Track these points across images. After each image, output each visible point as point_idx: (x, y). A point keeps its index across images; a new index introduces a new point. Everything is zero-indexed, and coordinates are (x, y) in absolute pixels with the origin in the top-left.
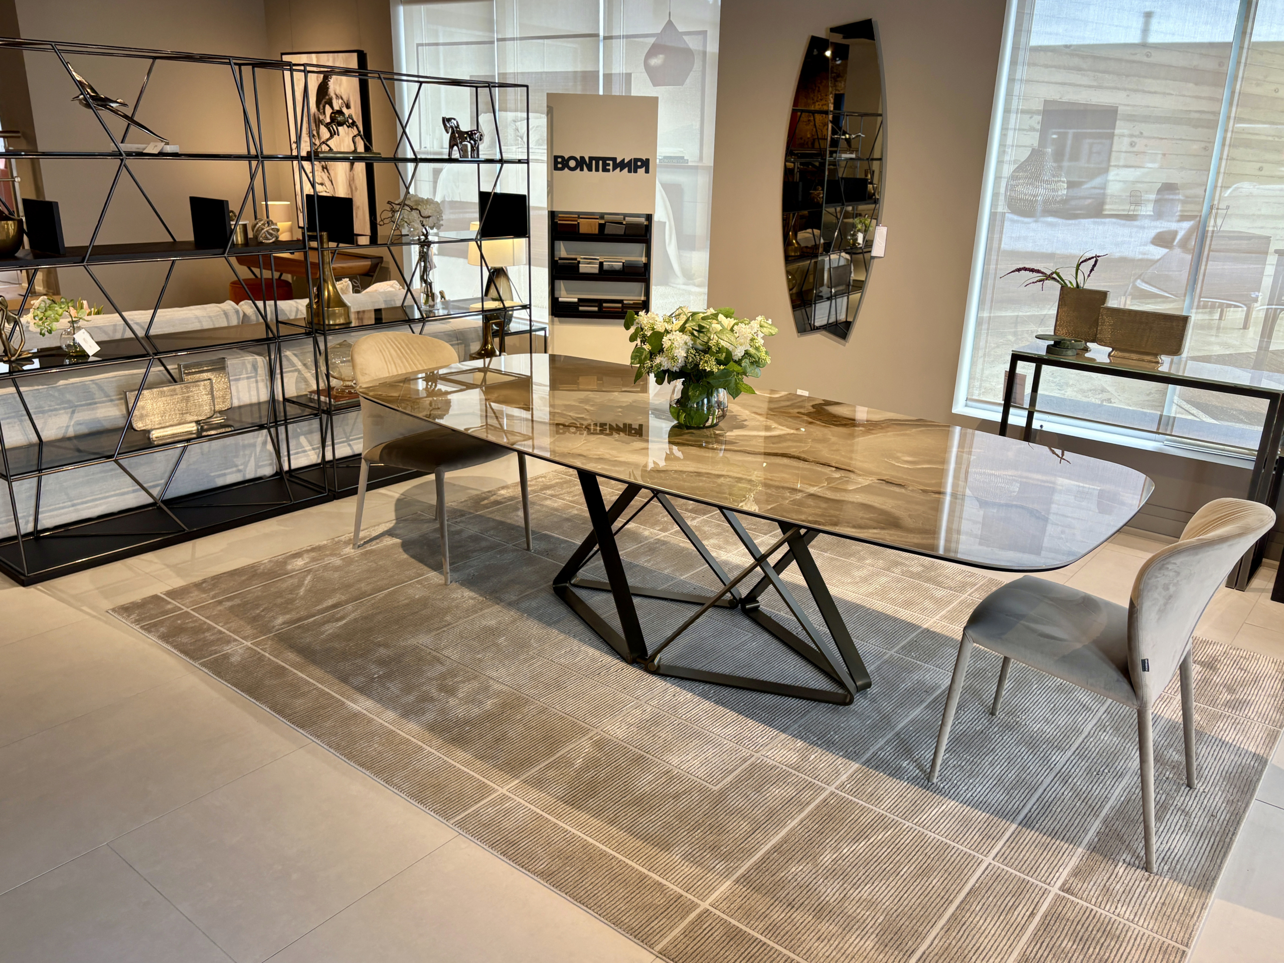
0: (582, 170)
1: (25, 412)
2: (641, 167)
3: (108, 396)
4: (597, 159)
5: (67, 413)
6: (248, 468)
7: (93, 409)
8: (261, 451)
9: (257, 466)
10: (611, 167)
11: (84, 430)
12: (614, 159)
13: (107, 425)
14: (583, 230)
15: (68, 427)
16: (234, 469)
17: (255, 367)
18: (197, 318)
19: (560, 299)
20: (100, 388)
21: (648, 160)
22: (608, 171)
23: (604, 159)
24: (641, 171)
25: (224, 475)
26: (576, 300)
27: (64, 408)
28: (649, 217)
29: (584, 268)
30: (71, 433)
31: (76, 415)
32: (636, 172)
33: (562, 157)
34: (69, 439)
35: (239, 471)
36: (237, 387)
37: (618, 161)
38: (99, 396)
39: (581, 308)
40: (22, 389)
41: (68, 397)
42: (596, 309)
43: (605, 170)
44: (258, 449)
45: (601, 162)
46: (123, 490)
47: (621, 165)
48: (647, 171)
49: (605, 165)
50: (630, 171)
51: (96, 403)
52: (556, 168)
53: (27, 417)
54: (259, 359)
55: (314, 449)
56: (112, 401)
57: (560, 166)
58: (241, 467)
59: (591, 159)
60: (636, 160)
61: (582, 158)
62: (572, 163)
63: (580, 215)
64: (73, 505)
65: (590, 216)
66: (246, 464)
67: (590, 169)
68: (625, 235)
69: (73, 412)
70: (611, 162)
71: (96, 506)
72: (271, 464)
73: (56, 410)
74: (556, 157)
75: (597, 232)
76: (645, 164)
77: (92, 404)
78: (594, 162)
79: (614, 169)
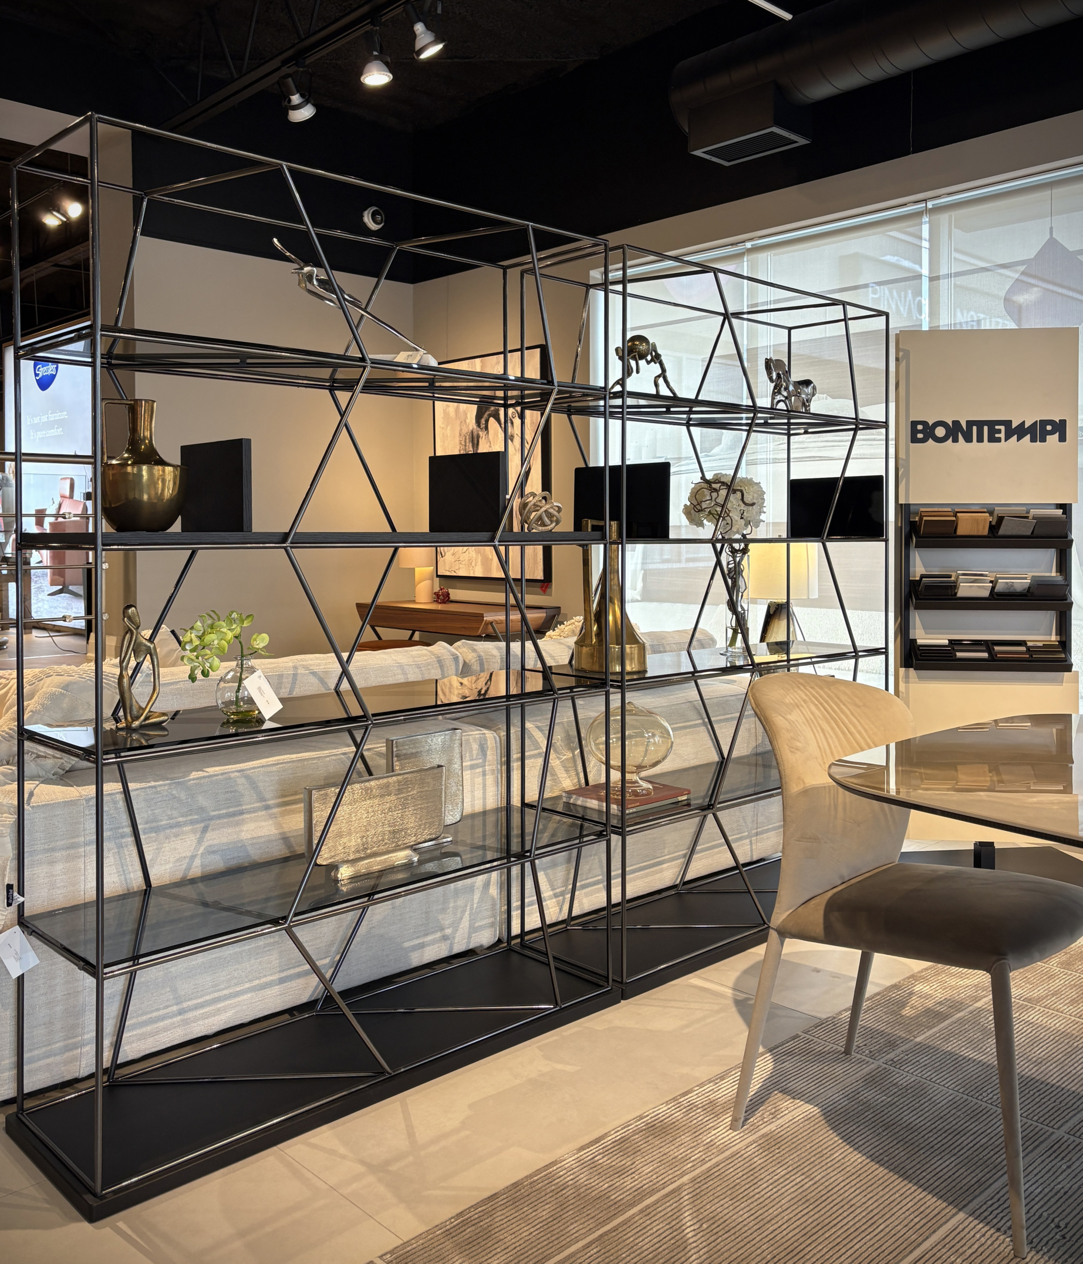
0: (955, 440)
1: (128, 830)
2: (1052, 433)
3: (262, 799)
4: (980, 424)
5: (194, 831)
6: (459, 935)
7: (238, 824)
8: (481, 900)
9: (473, 929)
10: (1002, 435)
11: (217, 863)
12: (1007, 423)
13: (256, 854)
14: (961, 531)
15: (193, 857)
16: (438, 935)
17: (484, 749)
19: (920, 642)
20: (253, 783)
21: (1063, 422)
22: (999, 440)
23: (991, 424)
24: (1053, 439)
25: (422, 946)
26: (946, 642)
27: (192, 822)
28: (1066, 508)
29: (965, 590)
30: (196, 871)
31: (209, 835)
32: (1043, 440)
33: (924, 423)
34: (193, 881)
35: (445, 938)
37: (1015, 424)
38: (249, 801)
39: (959, 655)
40: (131, 786)
41: (202, 801)
42: (985, 655)
43: (993, 439)
44: (477, 896)
45: (986, 428)
46: (264, 980)
47: (1020, 431)
48: (1062, 439)
49: (993, 432)
50: (1033, 440)
51: (242, 813)
52: (914, 440)
53: (131, 840)
55: (556, 896)
56: (267, 807)
57: (920, 436)
58: (448, 931)
59: (970, 423)
60: (1044, 423)
61: (956, 423)
62: (940, 432)
64: (181, 1012)
65: (968, 509)
66: (455, 925)
67: (968, 439)
68: (1032, 535)
69: (205, 830)
70: (1002, 428)
71: (218, 1011)
72: (492, 925)
73: (178, 825)
74: (914, 424)
75: (985, 532)
76: (1060, 428)
77: (236, 815)
78: (975, 428)
79: (1007, 438)
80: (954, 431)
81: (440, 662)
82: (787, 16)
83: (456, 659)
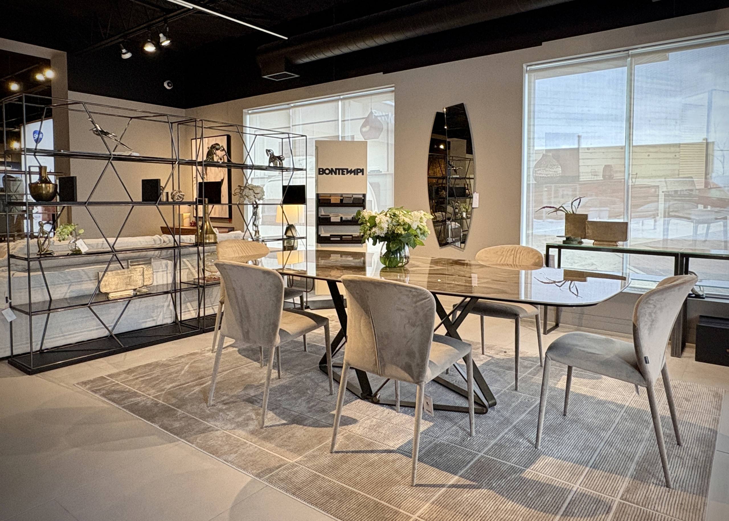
0: (332, 174)
1: (45, 285)
2: (360, 172)
3: (89, 278)
4: (339, 169)
5: (67, 286)
6: (159, 319)
7: (81, 284)
8: (167, 310)
9: (164, 318)
10: (345, 173)
11: (74, 295)
12: (347, 169)
13: (87, 293)
14: (332, 202)
15: (66, 293)
16: (151, 319)
17: (167, 266)
18: (140, 242)
19: (321, 235)
20: (86, 273)
21: (363, 169)
22: (344, 174)
23: (342, 169)
24: (360, 174)
25: (146, 322)
26: (329, 235)
27: (66, 283)
28: (364, 195)
29: (333, 219)
30: (67, 296)
31: (71, 287)
32: (357, 174)
33: (322, 169)
34: (66, 299)
35: (154, 320)
36: (157, 276)
37: (349, 170)
38: (85, 277)
39: (332, 239)
40: (45, 273)
41: (69, 277)
42: (339, 239)
43: (343, 174)
44: (165, 309)
45: (341, 171)
46: (91, 329)
47: (351, 172)
48: (363, 174)
49: (343, 172)
50: (355, 174)
51: (82, 281)
52: (319, 174)
53: (45, 287)
54: (169, 262)
55: (194, 310)
56: (91, 280)
57: (321, 173)
58: (155, 318)
59: (336, 169)
60: (358, 169)
61: (332, 169)
62: (327, 172)
63: (331, 195)
64: (63, 336)
65: (335, 195)
66: (158, 316)
67: (336, 174)
68: (353, 203)
69: (70, 285)
70: (346, 171)
71: (76, 337)
72: (171, 317)
73: (62, 284)
74: (319, 169)
75: (339, 202)
76: (362, 171)
77: (80, 282)
78: (337, 171)
79: (347, 174)
80: (331, 171)
81: (154, 240)
82: (286, 38)
83: (160, 240)
